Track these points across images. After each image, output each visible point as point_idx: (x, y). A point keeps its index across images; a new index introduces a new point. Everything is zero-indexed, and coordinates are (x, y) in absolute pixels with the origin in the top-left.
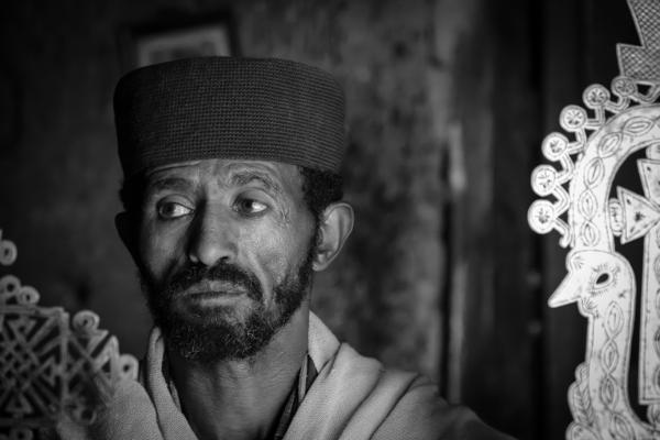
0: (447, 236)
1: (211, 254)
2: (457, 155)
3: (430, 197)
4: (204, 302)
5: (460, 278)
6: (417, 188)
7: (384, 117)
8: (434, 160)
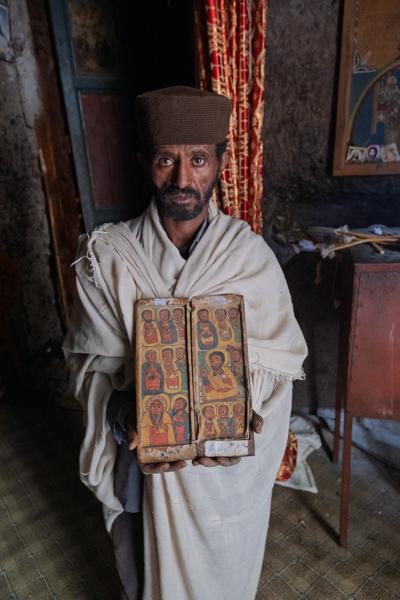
0: (44, 188)
1: (184, 183)
2: (42, 160)
3: (36, 176)
4: (179, 202)
5: (50, 202)
6: (30, 172)
7: (12, 148)
8: (36, 161)
